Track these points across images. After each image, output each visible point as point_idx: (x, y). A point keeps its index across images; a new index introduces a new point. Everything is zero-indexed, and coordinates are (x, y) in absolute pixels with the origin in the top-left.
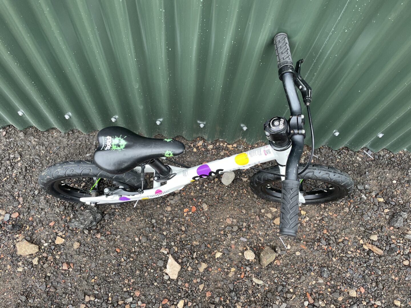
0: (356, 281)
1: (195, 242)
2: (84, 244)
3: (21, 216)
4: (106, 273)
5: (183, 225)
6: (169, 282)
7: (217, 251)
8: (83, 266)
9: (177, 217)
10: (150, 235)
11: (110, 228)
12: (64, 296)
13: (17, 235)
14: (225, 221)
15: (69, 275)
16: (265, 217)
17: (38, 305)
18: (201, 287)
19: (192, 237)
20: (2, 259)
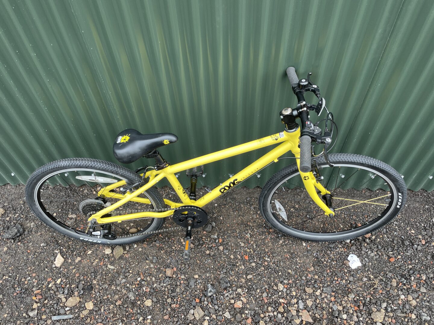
0: (172, 264)
2: (10, 249)
6: (55, 269)
7: (89, 250)
11: (28, 239)
18: (74, 271)
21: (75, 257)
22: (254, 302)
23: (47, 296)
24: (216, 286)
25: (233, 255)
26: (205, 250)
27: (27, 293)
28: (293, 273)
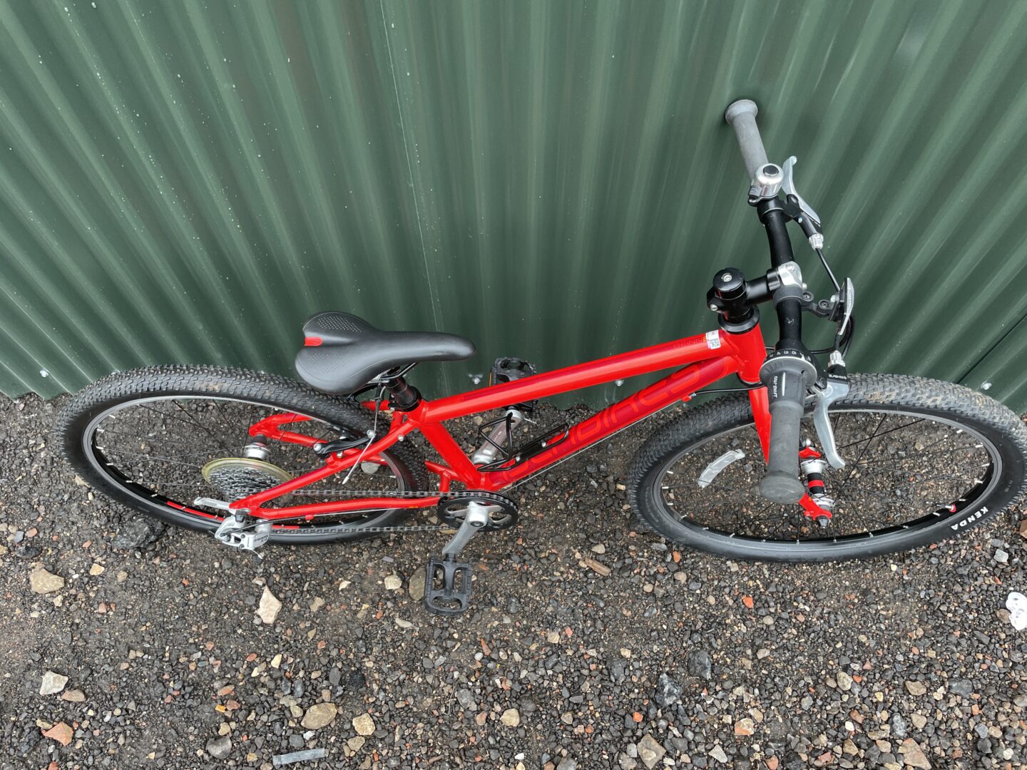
0: (561, 618)
1: (309, 568)
2: (134, 575)
3: (41, 535)
4: (164, 617)
6: (261, 628)
7: (342, 579)
8: (130, 607)
10: (239, 557)
11: (177, 549)
12: (97, 651)
13: (34, 564)
15: (107, 621)
16: (427, 523)
17: (59, 667)
18: (311, 634)
19: (306, 560)
20: (8, 600)
21: (308, 596)
22: (781, 720)
23: (252, 701)
24: (679, 677)
25: (714, 596)
26: (640, 581)
27: (197, 695)
28: (873, 643)
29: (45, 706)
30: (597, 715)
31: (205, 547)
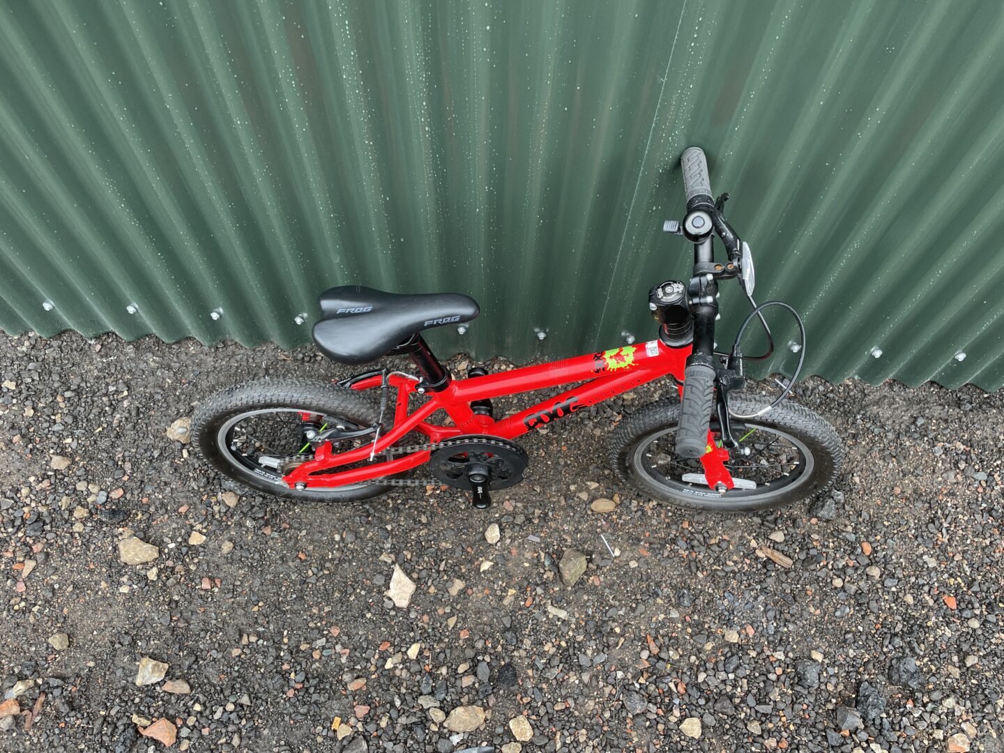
0: (739, 615)
1: (444, 544)
2: (241, 546)
3: (128, 496)
4: (279, 595)
5: (424, 513)
6: (393, 613)
7: (483, 558)
8: (238, 583)
9: (413, 499)
10: (362, 529)
11: (289, 518)
12: (202, 634)
13: (121, 530)
14: (501, 506)
15: (212, 599)
16: (576, 499)
17: (156, 652)
18: (452, 622)
19: (439, 535)
20: (91, 572)
21: (445, 578)
25: (912, 594)
26: (828, 575)
27: (324, 688)
29: (141, 698)
30: (792, 727)
31: (322, 517)
